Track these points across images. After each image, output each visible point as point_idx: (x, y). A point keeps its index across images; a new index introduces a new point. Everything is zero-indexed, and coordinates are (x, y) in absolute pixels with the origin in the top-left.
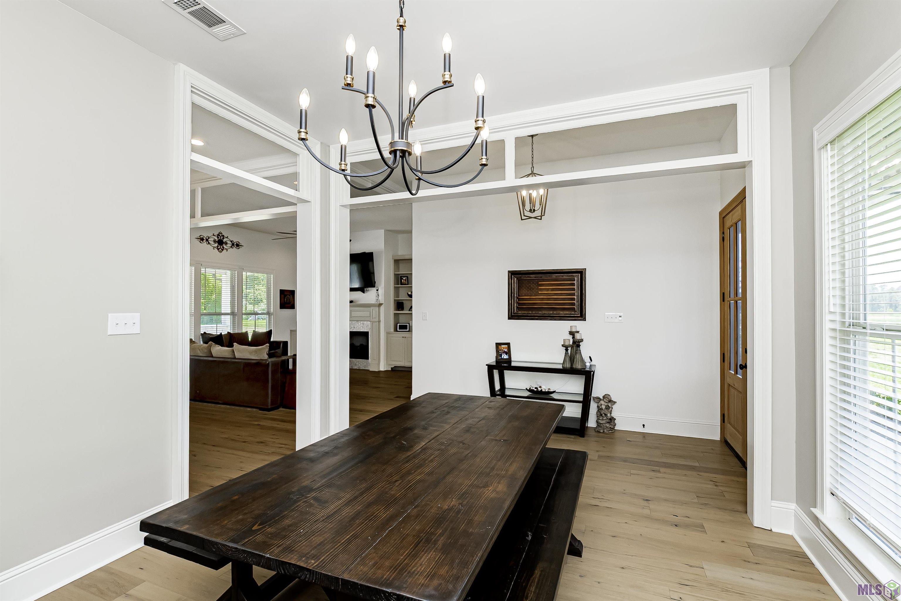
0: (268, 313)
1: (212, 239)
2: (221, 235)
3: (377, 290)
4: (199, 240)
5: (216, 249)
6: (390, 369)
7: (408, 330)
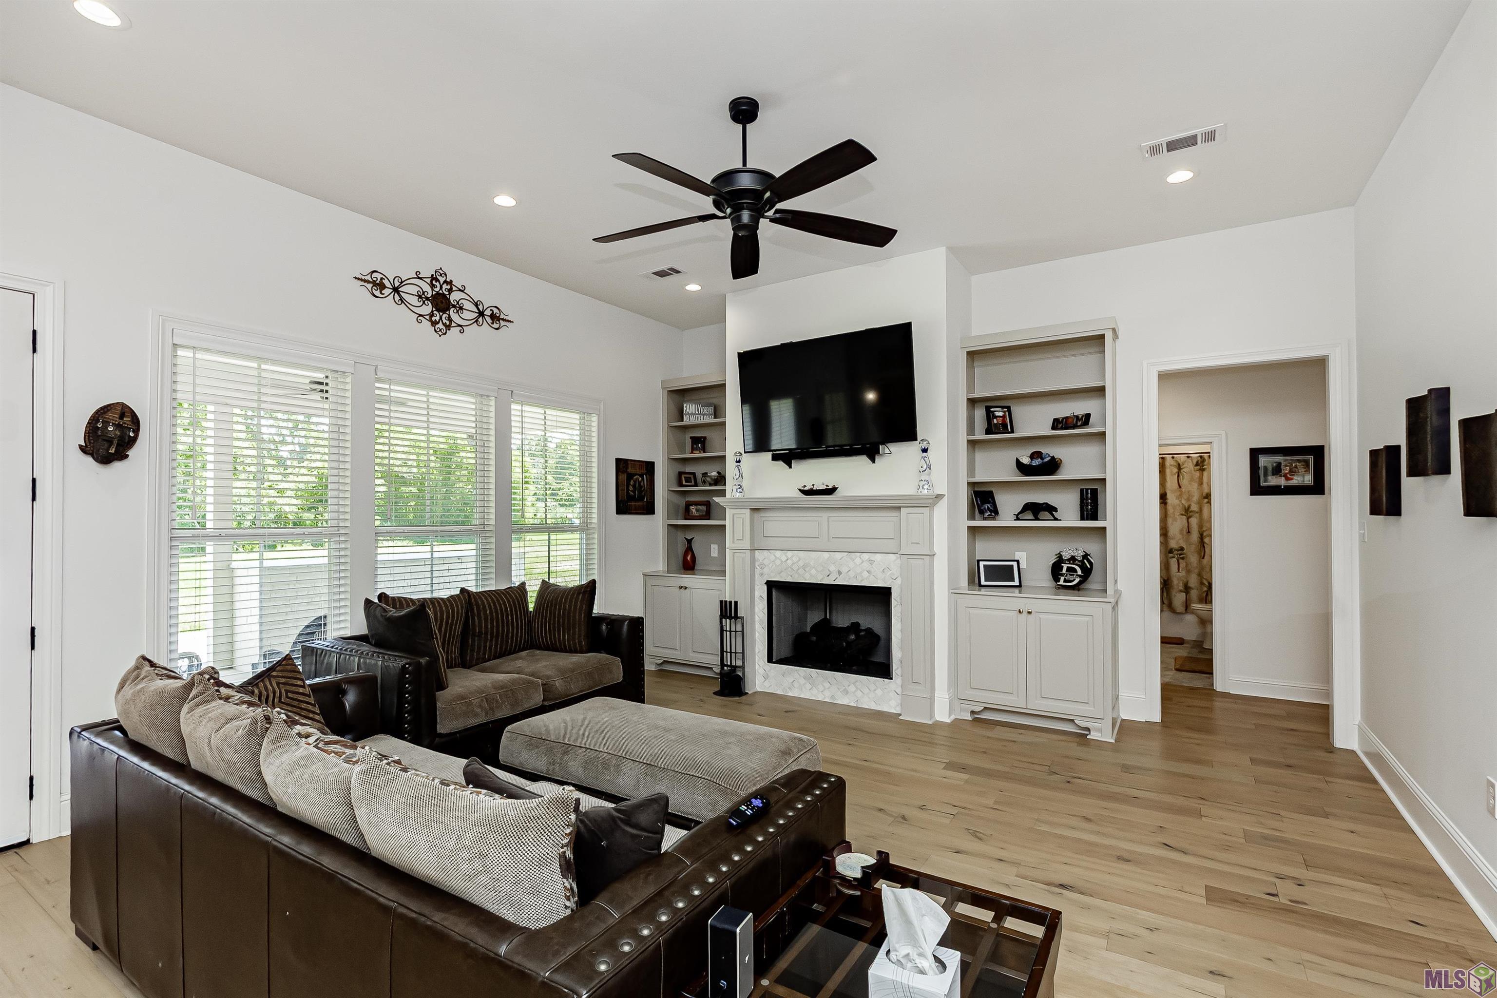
0: (584, 528)
1: (414, 290)
2: (442, 280)
3: (925, 450)
4: (370, 286)
5: (426, 324)
6: (969, 717)
7: (1017, 583)
